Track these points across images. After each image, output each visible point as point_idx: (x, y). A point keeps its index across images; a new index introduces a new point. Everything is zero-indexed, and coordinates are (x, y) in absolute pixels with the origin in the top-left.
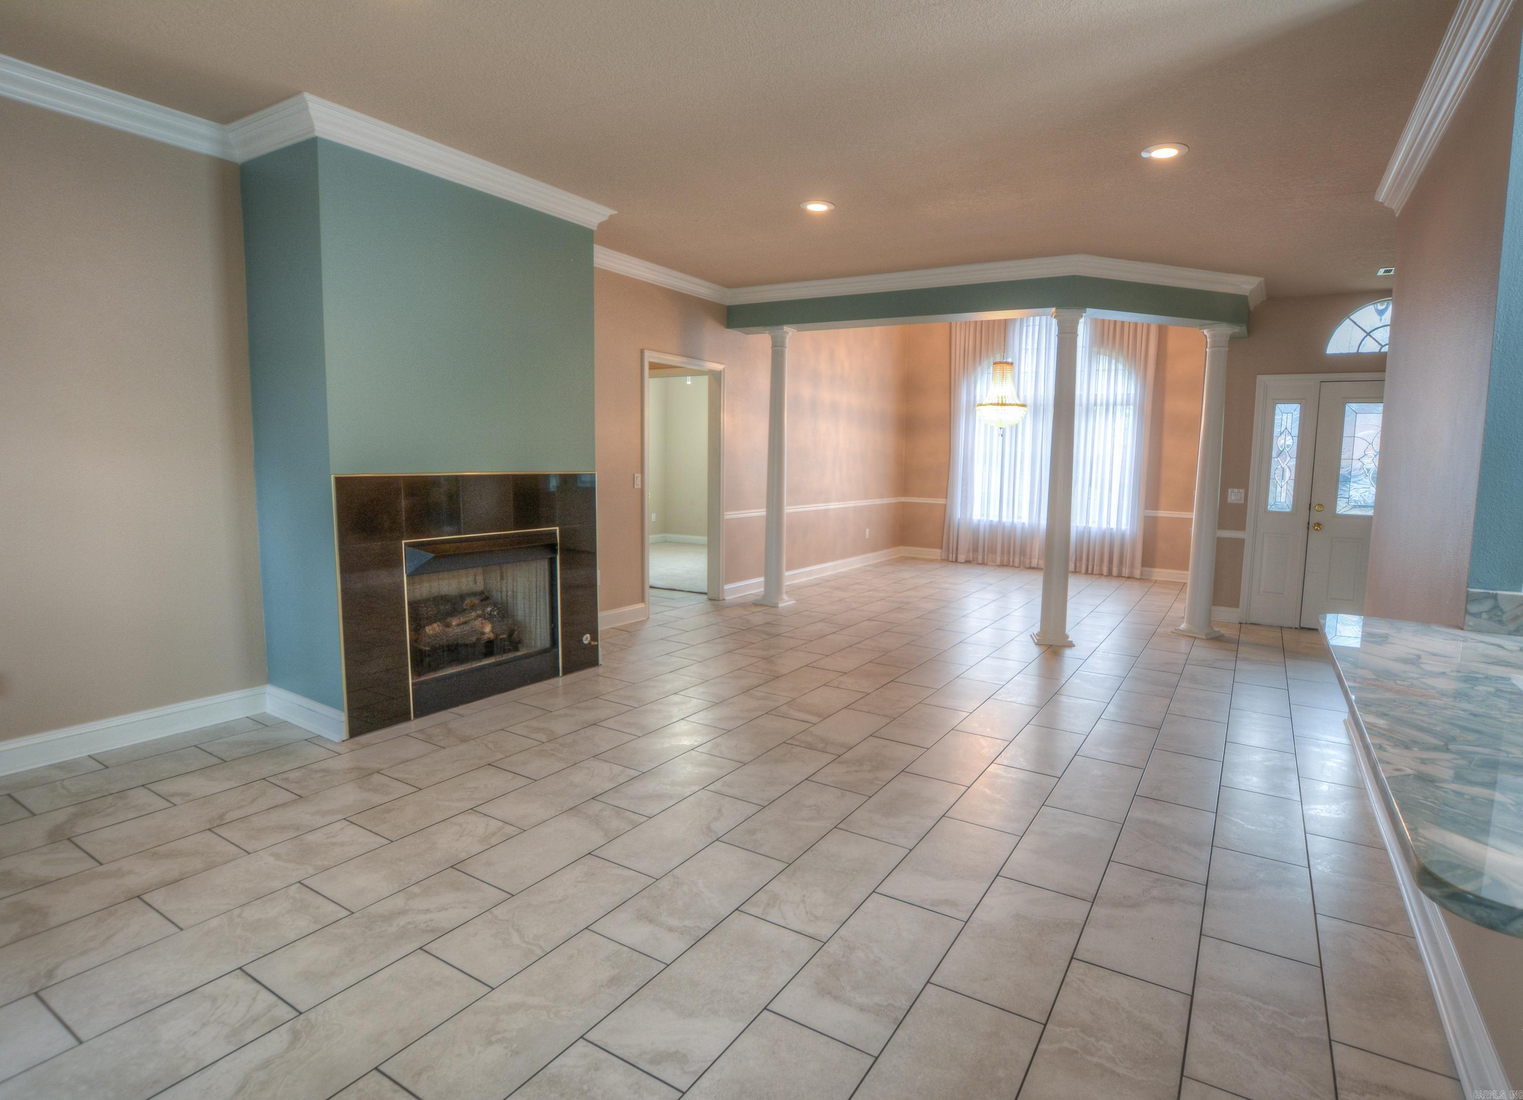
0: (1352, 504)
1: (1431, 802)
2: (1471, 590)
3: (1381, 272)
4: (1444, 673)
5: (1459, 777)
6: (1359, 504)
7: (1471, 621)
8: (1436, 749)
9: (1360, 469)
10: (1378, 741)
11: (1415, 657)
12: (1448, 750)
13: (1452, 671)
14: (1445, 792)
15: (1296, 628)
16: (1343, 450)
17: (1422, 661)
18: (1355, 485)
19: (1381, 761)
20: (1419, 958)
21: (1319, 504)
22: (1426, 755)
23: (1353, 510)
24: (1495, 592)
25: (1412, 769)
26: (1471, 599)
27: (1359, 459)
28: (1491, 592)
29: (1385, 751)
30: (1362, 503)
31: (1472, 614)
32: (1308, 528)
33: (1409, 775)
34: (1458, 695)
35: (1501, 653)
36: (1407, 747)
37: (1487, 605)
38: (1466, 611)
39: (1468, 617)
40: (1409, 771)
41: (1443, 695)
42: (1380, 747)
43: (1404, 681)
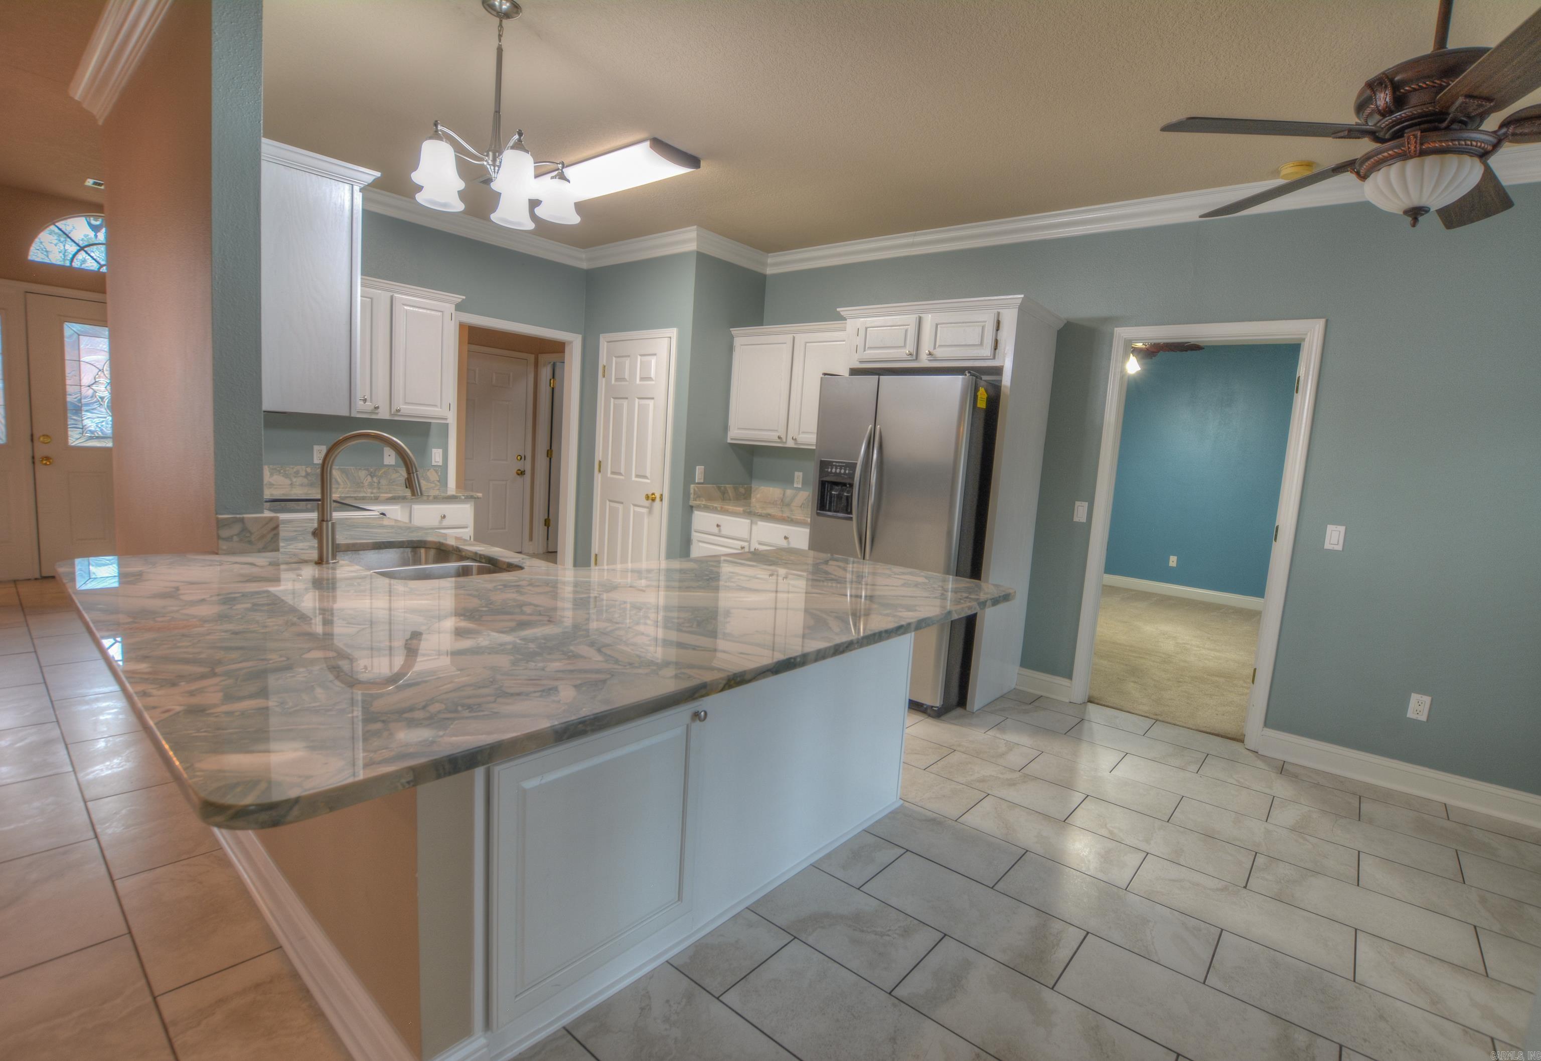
0: (87, 435)
1: (205, 732)
2: (220, 516)
3: (90, 182)
4: (203, 600)
5: (229, 698)
6: (97, 435)
7: (224, 545)
8: (203, 677)
9: (92, 397)
10: (140, 688)
11: (174, 590)
12: (214, 674)
13: (211, 596)
14: (216, 716)
15: (36, 579)
16: (67, 375)
17: (180, 592)
18: (88, 414)
19: (148, 708)
20: (228, 864)
21: (44, 435)
22: (194, 686)
23: (90, 441)
24: (241, 516)
25: (181, 705)
26: (221, 524)
27: (89, 386)
28: (238, 516)
29: (150, 696)
30: (100, 433)
31: (224, 539)
32: (34, 463)
33: (178, 713)
34: (222, 618)
35: (255, 570)
36: (174, 684)
37: (237, 528)
38: (219, 537)
39: (221, 542)
40: (178, 708)
41: (206, 621)
42: (144, 694)
43: (164, 616)
